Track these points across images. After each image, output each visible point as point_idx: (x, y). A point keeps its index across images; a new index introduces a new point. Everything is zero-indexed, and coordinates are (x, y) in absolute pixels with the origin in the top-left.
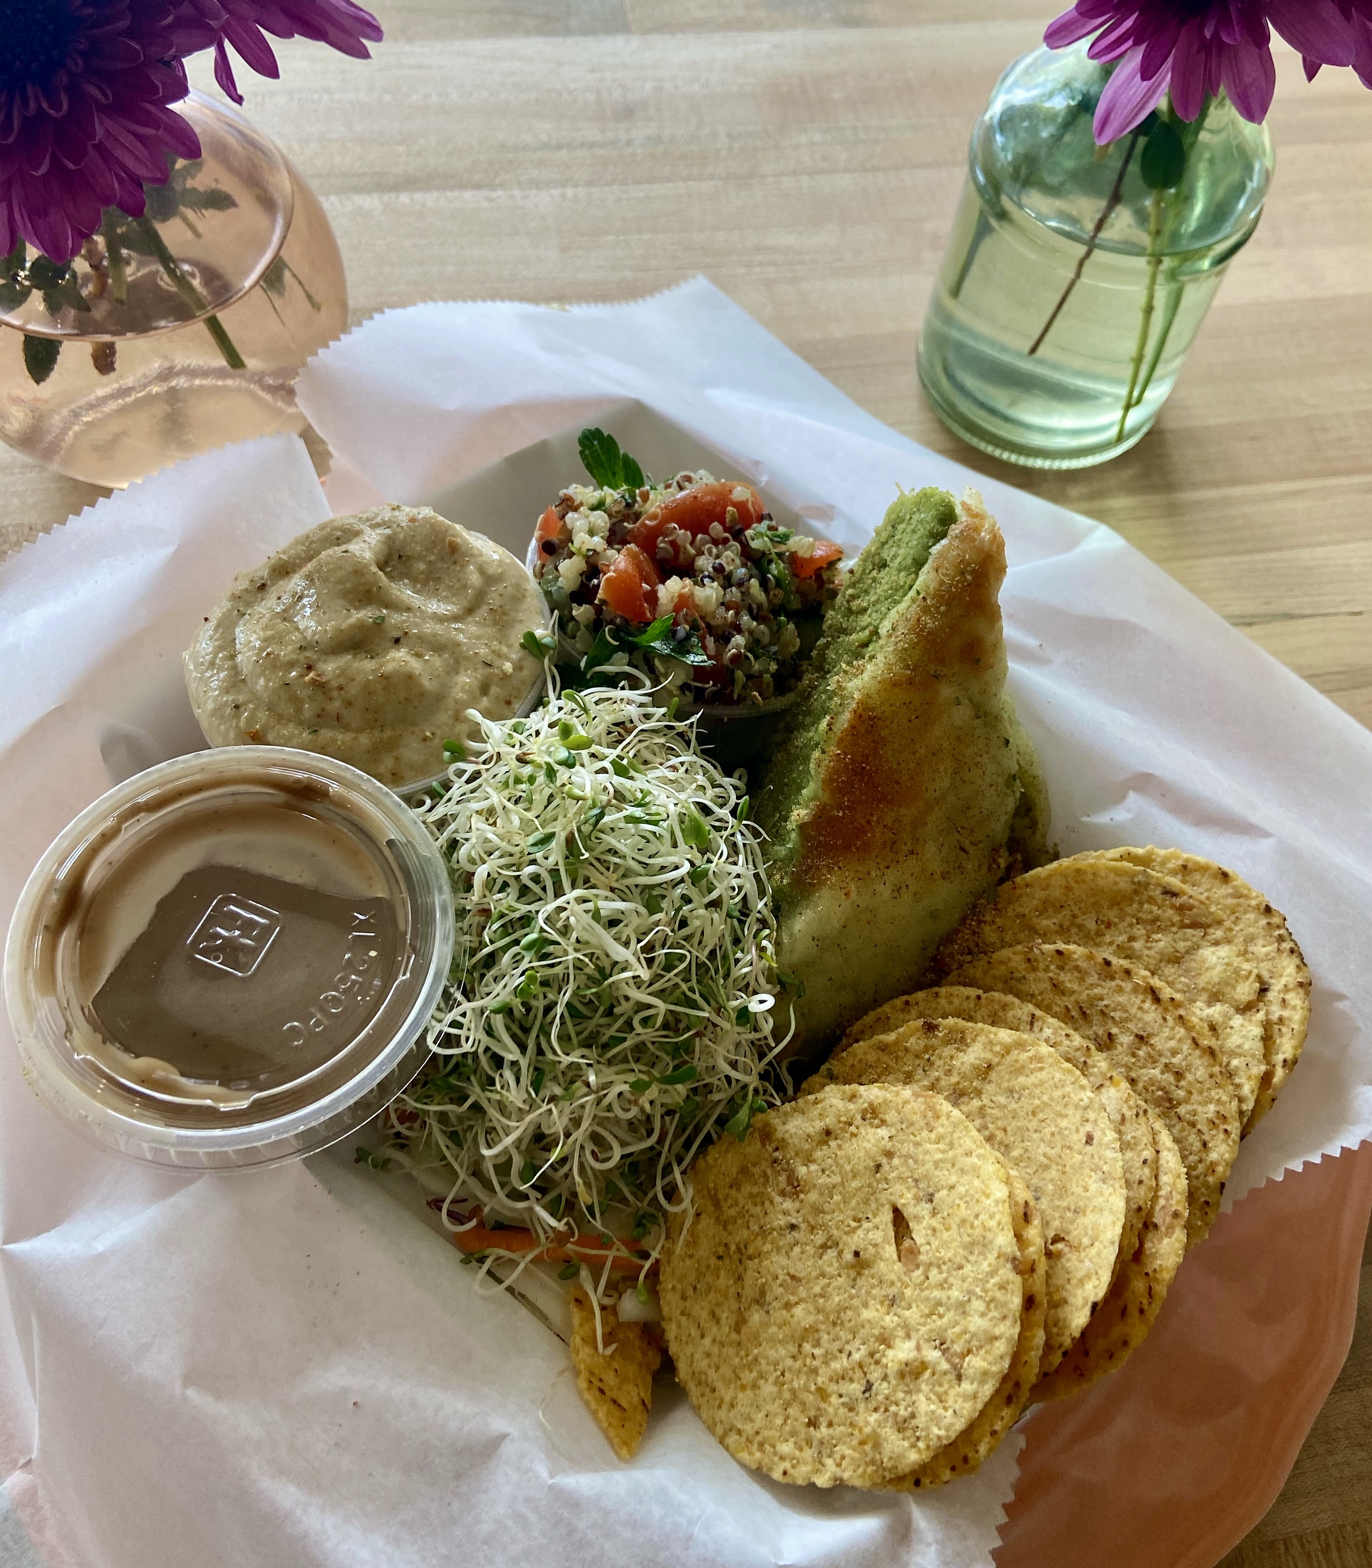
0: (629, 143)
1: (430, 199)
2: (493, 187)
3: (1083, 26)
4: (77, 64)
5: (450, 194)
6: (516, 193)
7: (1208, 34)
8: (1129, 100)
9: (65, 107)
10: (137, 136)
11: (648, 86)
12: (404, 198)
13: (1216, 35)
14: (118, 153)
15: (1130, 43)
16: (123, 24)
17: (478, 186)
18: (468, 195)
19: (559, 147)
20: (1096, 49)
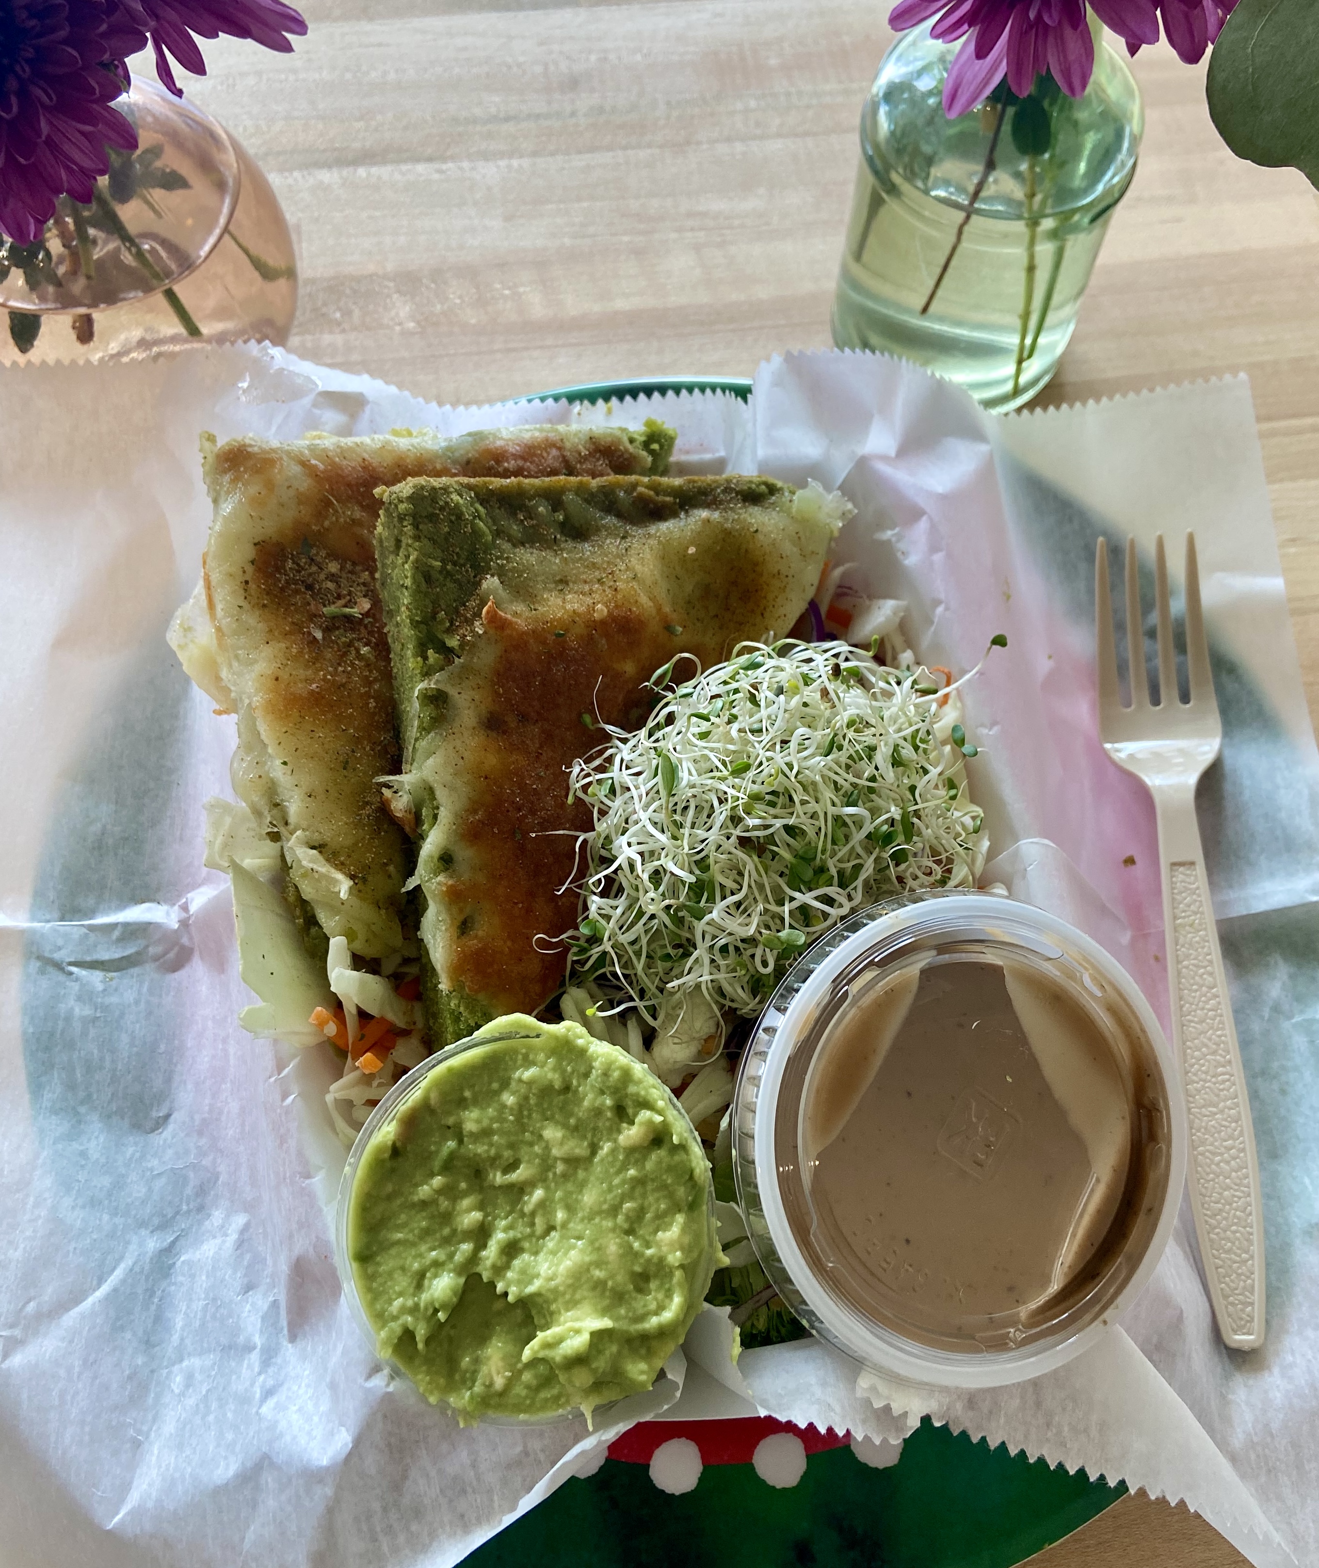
0: (573, 114)
1: (383, 172)
2: (444, 159)
3: (926, 8)
4: (24, 71)
5: (404, 167)
6: (466, 164)
7: (1032, 15)
8: (975, 76)
9: (15, 109)
10: (83, 133)
11: (593, 58)
12: (362, 172)
13: (1039, 16)
14: (67, 147)
15: (966, 26)
16: (63, 34)
17: (430, 160)
18: (421, 168)
19: (507, 119)
20: (939, 29)
